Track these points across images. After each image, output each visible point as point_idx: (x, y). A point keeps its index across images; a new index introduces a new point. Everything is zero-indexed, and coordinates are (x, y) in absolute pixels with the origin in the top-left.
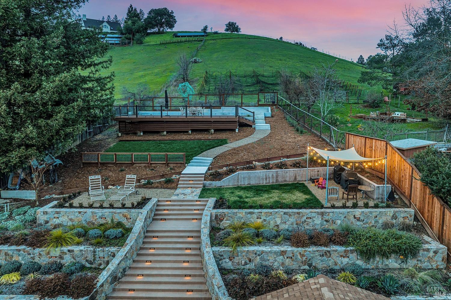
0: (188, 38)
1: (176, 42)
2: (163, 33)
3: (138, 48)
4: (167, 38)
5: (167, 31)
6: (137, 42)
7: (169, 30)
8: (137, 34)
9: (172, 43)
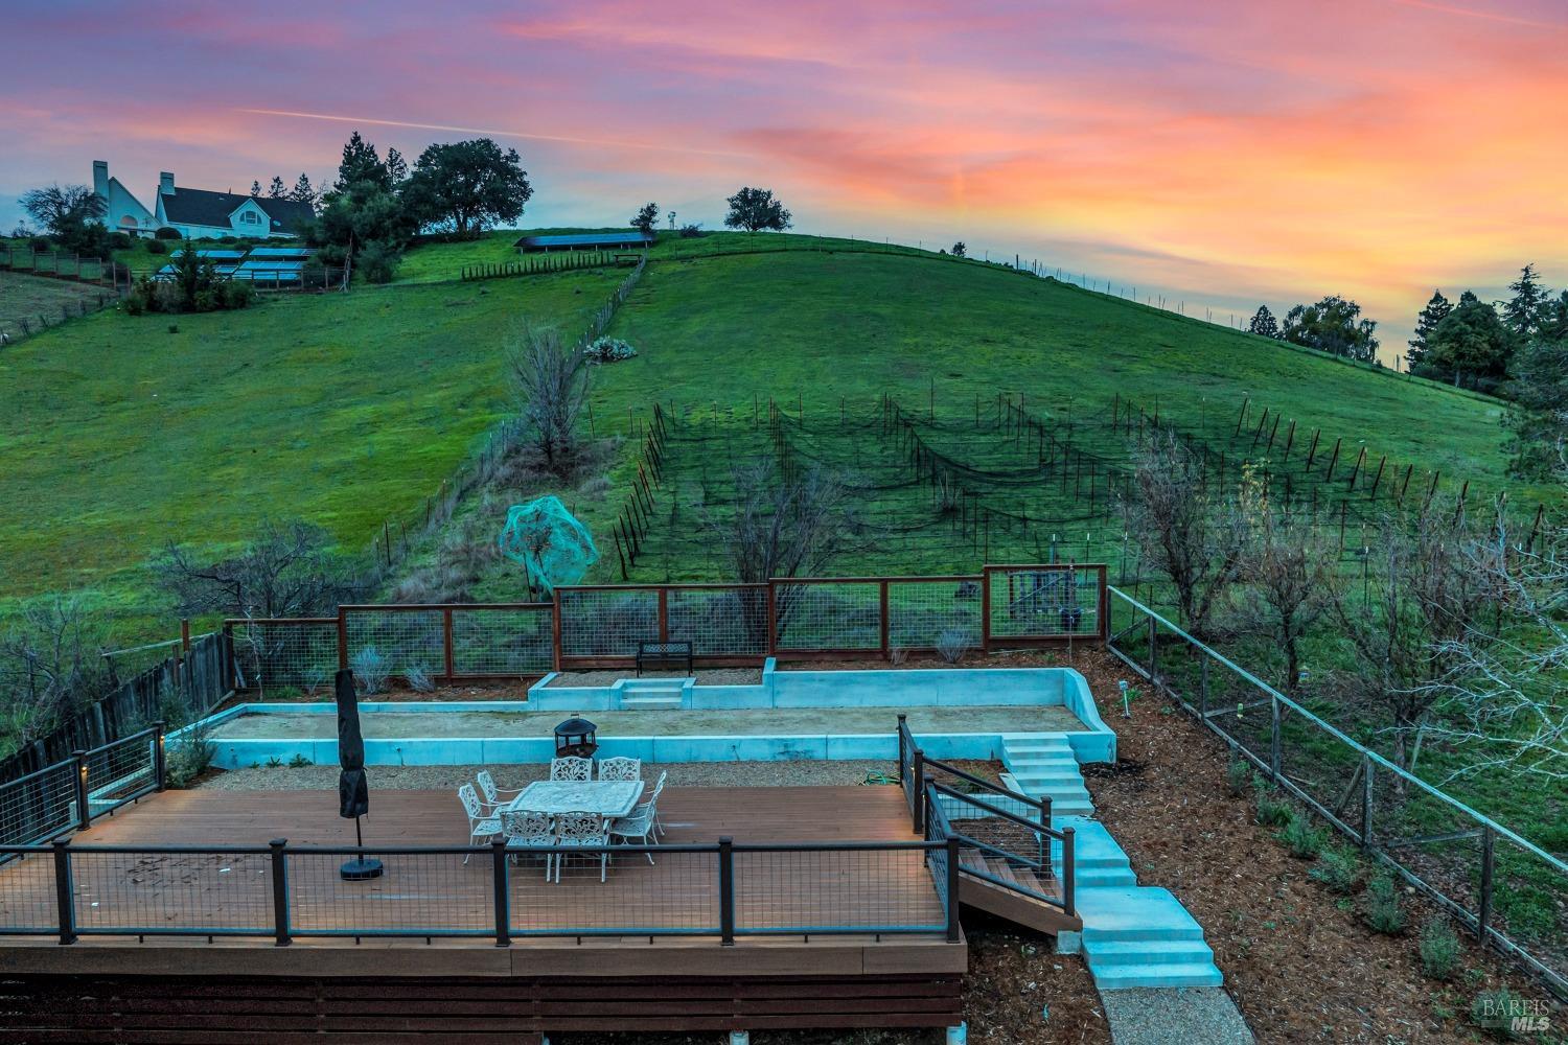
0: (575, 257)
1: (526, 273)
2: (476, 236)
3: (366, 298)
4: (491, 257)
5: (494, 228)
6: (368, 275)
7: (502, 226)
8: (370, 243)
9: (513, 275)
